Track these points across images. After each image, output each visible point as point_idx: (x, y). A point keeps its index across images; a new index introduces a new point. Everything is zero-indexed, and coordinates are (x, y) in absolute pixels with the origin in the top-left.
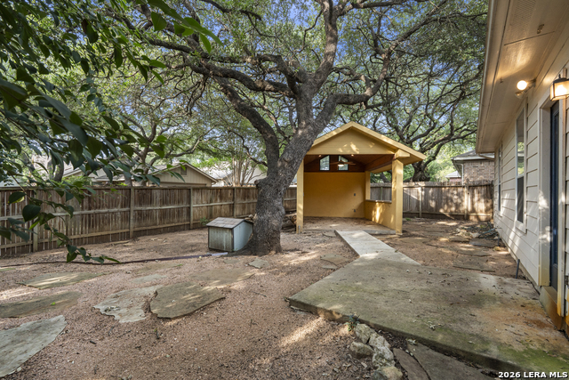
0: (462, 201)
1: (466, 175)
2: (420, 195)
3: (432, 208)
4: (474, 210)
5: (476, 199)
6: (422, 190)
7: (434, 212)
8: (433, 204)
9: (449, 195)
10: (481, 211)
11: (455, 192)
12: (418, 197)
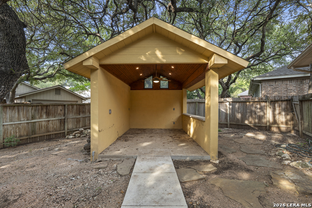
0: (264, 114)
1: (263, 92)
2: (228, 108)
3: (238, 119)
4: (275, 122)
5: (277, 112)
6: (230, 105)
7: (240, 123)
8: (239, 116)
9: (253, 109)
10: (282, 123)
11: (258, 106)
12: (226, 110)
